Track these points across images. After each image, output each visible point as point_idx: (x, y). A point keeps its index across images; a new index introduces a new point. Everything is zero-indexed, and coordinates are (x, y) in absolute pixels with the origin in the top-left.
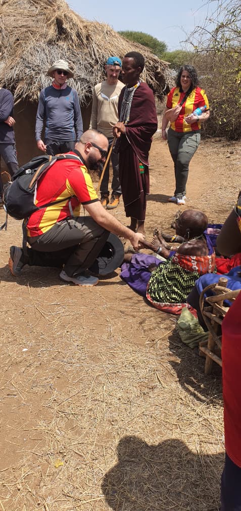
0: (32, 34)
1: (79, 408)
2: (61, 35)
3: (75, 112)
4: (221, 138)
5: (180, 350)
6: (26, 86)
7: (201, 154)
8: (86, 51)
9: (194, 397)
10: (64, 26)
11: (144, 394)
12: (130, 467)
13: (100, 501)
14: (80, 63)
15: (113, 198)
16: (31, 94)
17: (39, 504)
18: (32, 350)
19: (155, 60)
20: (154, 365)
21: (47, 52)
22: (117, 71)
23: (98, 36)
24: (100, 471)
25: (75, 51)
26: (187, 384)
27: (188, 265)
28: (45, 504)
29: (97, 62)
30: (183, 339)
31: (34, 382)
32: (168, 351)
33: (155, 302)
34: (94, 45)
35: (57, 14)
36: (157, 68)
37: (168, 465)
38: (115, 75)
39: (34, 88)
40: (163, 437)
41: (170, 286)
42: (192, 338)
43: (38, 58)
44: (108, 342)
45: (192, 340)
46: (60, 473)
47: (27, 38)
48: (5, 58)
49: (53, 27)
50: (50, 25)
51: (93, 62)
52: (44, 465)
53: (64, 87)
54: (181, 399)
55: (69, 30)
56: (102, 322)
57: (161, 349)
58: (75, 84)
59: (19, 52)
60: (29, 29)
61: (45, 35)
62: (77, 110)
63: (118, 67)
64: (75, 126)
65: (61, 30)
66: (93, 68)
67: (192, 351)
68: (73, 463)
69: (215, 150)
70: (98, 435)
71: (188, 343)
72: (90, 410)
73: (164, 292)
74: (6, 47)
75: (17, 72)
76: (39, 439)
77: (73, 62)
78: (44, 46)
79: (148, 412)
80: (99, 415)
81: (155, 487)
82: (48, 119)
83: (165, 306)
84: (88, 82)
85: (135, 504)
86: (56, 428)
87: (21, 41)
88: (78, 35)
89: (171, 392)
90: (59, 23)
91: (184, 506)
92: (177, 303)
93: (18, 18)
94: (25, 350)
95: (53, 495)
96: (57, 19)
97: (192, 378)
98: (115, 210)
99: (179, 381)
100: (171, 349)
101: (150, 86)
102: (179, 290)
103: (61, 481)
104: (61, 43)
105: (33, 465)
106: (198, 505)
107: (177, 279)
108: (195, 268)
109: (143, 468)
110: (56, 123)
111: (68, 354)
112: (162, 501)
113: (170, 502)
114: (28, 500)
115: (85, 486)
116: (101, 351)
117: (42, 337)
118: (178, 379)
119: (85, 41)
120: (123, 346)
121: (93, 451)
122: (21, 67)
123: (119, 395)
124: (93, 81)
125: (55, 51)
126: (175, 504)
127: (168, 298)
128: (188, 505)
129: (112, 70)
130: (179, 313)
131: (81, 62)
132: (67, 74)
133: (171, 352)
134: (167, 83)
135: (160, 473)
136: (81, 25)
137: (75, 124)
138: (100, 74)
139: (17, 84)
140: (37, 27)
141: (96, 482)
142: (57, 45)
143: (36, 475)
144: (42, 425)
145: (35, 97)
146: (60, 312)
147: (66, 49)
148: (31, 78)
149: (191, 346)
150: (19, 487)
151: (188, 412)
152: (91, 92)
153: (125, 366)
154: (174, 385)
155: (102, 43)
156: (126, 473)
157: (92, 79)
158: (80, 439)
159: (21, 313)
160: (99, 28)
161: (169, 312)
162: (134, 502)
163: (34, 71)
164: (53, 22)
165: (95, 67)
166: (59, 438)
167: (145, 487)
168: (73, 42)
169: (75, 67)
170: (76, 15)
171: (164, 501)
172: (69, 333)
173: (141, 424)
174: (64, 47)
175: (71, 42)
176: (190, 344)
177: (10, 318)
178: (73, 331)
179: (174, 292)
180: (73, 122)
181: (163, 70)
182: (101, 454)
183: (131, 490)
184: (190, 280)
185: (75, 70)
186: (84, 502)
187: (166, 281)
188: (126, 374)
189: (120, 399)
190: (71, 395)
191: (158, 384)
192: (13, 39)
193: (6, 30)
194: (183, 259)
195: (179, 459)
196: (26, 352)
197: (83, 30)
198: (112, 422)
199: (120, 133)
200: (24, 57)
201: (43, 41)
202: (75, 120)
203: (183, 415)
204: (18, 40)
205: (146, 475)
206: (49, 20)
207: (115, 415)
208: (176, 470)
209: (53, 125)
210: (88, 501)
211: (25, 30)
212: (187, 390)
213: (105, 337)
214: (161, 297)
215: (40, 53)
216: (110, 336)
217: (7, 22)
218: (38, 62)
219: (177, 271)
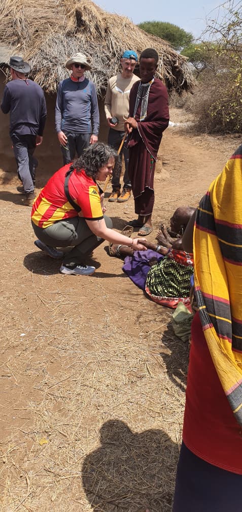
0: (51, 25)
1: (68, 392)
2: (80, 27)
3: (92, 105)
4: (240, 134)
5: (172, 343)
6: (43, 78)
7: (219, 150)
8: (104, 43)
9: (180, 388)
10: (83, 18)
11: (132, 382)
12: (110, 449)
13: (78, 477)
14: (97, 56)
15: (124, 192)
16: (48, 85)
17: (21, 477)
18: (30, 335)
19: (173, 54)
20: (145, 355)
21: (65, 44)
22: (132, 65)
23: (116, 29)
24: (81, 451)
25: (93, 44)
26: (175, 375)
27: (183, 260)
28: (27, 477)
29: (114, 55)
30: (176, 332)
31: (28, 365)
32: (160, 343)
33: (153, 295)
34: (112, 38)
35: (77, 6)
36: (175, 62)
37: (147, 450)
38: (130, 68)
39: (51, 79)
40: (145, 423)
41: (167, 281)
42: (185, 332)
43: (56, 50)
44: (104, 332)
45: (185, 334)
46: (44, 450)
47: (47, 30)
48: (23, 49)
49: (72, 19)
50: (69, 17)
51: (110, 55)
52: (30, 442)
53: (81, 80)
54: (167, 389)
55: (88, 23)
56: (100, 312)
57: (153, 340)
58: (91, 76)
59: (37, 43)
60: (49, 20)
61: (64, 27)
62: (95, 103)
63: (133, 61)
64: (92, 119)
65: (80, 22)
66: (110, 61)
67: (184, 344)
68: (57, 442)
69: (232, 146)
70: (84, 418)
71: (181, 337)
72: (79, 394)
73: (162, 286)
74: (25, 38)
75: (34, 63)
76: (27, 418)
77: (91, 55)
78: (62, 37)
79: (133, 399)
80: (87, 400)
81: (132, 468)
82: (66, 110)
83: (163, 299)
84: (105, 75)
85: (111, 482)
86: (45, 409)
87: (40, 33)
88: (97, 28)
89: (158, 382)
90: (78, 15)
91: (156, 488)
92: (174, 297)
93: (39, 9)
94: (23, 335)
95: (35, 469)
96: (77, 11)
97: (180, 370)
98: (125, 203)
99: (168, 372)
100: (163, 341)
101: (167, 80)
102: (175, 284)
103: (44, 457)
104: (79, 35)
105: (20, 441)
106: (170, 487)
107: (173, 274)
108: (190, 262)
109: (122, 451)
110: (72, 115)
111: (63, 341)
112: (136, 481)
113: (144, 483)
114: (11, 472)
115: (66, 464)
116: (95, 340)
117: (41, 323)
118: (166, 370)
119: (103, 34)
120: (117, 336)
121: (77, 433)
122: (38, 58)
123: (108, 382)
124: (109, 74)
125: (74, 44)
126: (148, 485)
127: (166, 291)
128: (160, 486)
129: (128, 64)
130: (175, 307)
131: (99, 54)
132: (84, 67)
133: (163, 345)
134: (185, 77)
135: (138, 456)
136: (100, 18)
137: (92, 116)
138: (116, 67)
139: (35, 75)
140: (56, 19)
141: (76, 461)
142: (76, 37)
143: (21, 450)
144: (31, 405)
145: (51, 88)
146: (60, 301)
147: (84, 42)
148: (49, 69)
149: (183, 339)
150: (4, 460)
151: (172, 402)
152: (106, 85)
153: (117, 355)
154: (162, 375)
155: (120, 36)
156: (106, 454)
157: (108, 72)
158: (65, 420)
159: (22, 299)
160: (118, 21)
161: (166, 306)
162: (110, 481)
163: (51, 62)
164: (72, 14)
165: (112, 60)
166: (46, 418)
167: (123, 468)
168: (91, 34)
169: (92, 59)
170: (96, 7)
171: (138, 481)
172: (66, 321)
173: (125, 411)
174: (83, 39)
175: (89, 34)
176: (182, 338)
177: (11, 304)
178: (71, 320)
179: (171, 287)
180: (90, 114)
181: (181, 64)
182: (85, 435)
183: (109, 470)
184: (186, 274)
185: (92, 63)
186: (64, 477)
187: (163, 275)
188: (117, 363)
189: (108, 386)
190: (62, 379)
191: (147, 373)
192: (32, 30)
193: (26, 21)
194: (177, 254)
195: (158, 445)
196: (24, 337)
197: (102, 23)
198: (98, 407)
199: (131, 128)
200: (42, 48)
201: (62, 33)
202: (92, 112)
203: (167, 404)
204: (37, 31)
205: (124, 457)
206: (68, 12)
207: (101, 401)
208: (153, 454)
209: (69, 117)
210: (66, 477)
211: (45, 21)
212: (174, 381)
213: (101, 327)
214: (159, 290)
215: (58, 44)
216: (106, 326)
217: (28, 14)
218: (55, 54)
219: (172, 266)
